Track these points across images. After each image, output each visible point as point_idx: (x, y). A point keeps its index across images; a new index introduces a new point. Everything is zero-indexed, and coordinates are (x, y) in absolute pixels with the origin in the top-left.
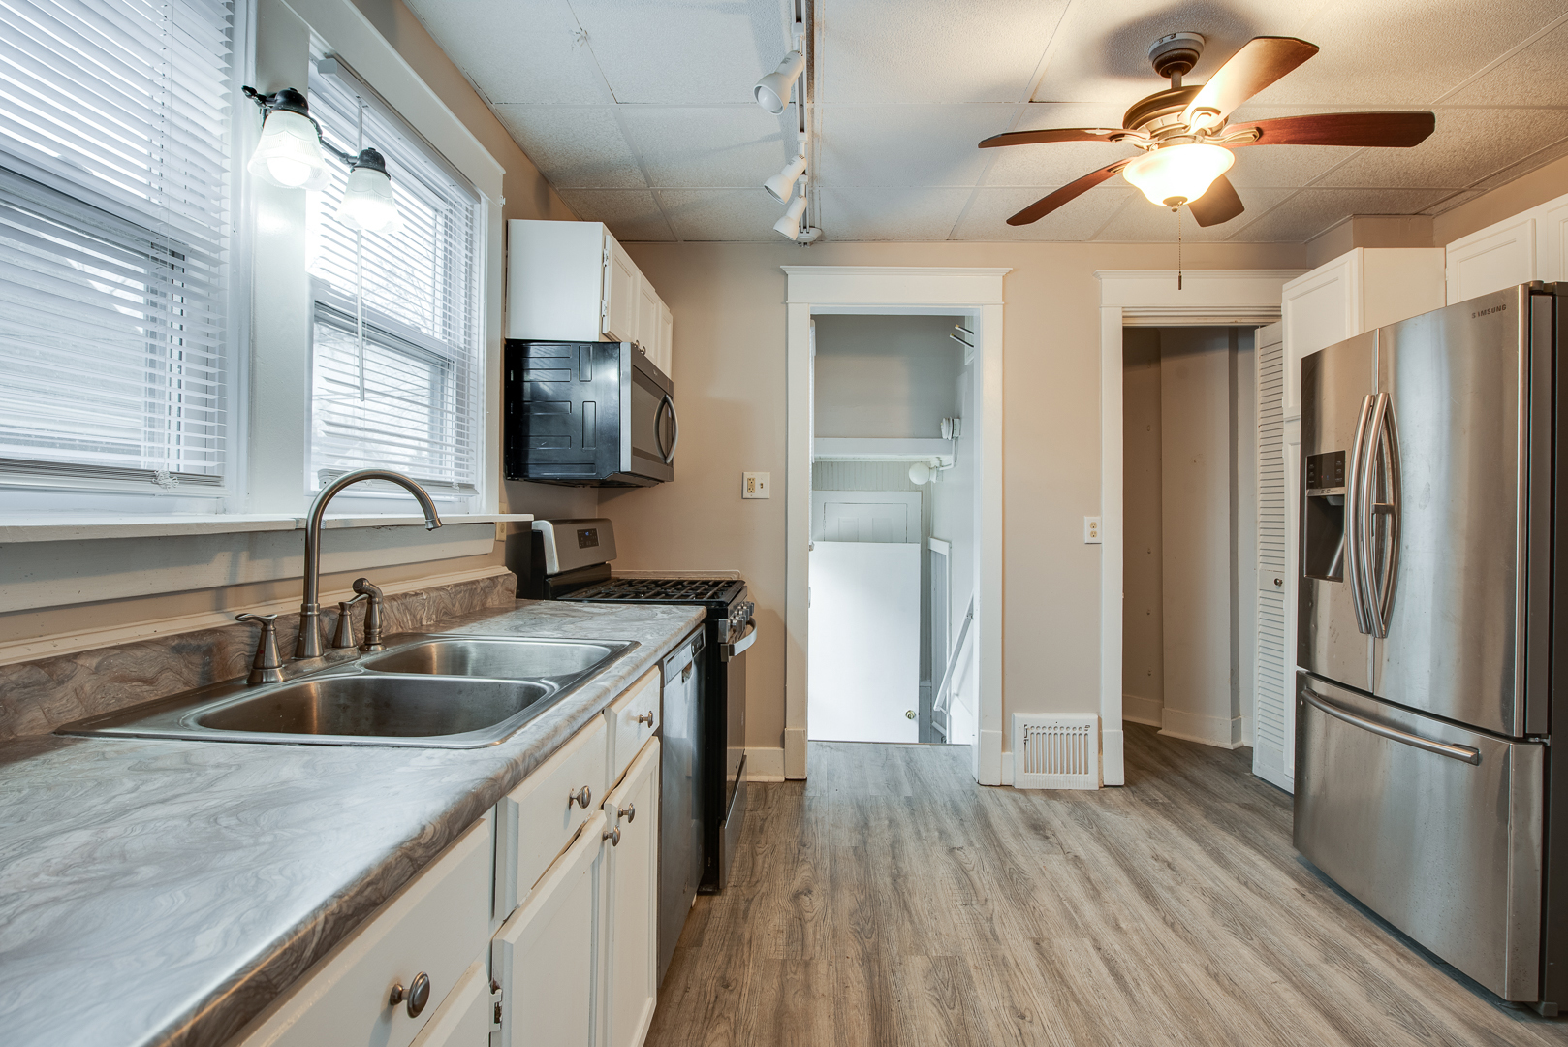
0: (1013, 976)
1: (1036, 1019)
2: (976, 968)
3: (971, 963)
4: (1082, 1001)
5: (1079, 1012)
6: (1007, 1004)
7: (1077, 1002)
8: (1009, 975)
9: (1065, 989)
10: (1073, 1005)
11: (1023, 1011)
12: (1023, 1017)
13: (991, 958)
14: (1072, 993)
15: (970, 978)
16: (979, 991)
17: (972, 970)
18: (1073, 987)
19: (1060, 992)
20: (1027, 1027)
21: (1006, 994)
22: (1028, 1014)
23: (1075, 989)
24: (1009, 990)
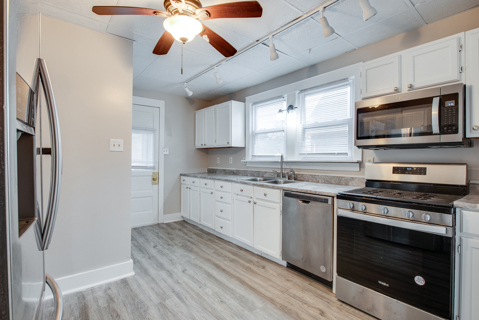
0: (231, 312)
1: (218, 302)
2: (243, 310)
3: (246, 312)
4: (208, 313)
5: (208, 309)
6: (227, 303)
7: (210, 312)
8: (233, 312)
9: (215, 315)
10: (210, 311)
11: (222, 303)
12: (221, 301)
13: (242, 316)
14: (212, 314)
15: (242, 306)
16: (236, 303)
17: (244, 309)
18: (213, 317)
19: (216, 313)
20: (219, 299)
21: (229, 306)
22: (221, 303)
23: (212, 316)
24: (230, 308)
